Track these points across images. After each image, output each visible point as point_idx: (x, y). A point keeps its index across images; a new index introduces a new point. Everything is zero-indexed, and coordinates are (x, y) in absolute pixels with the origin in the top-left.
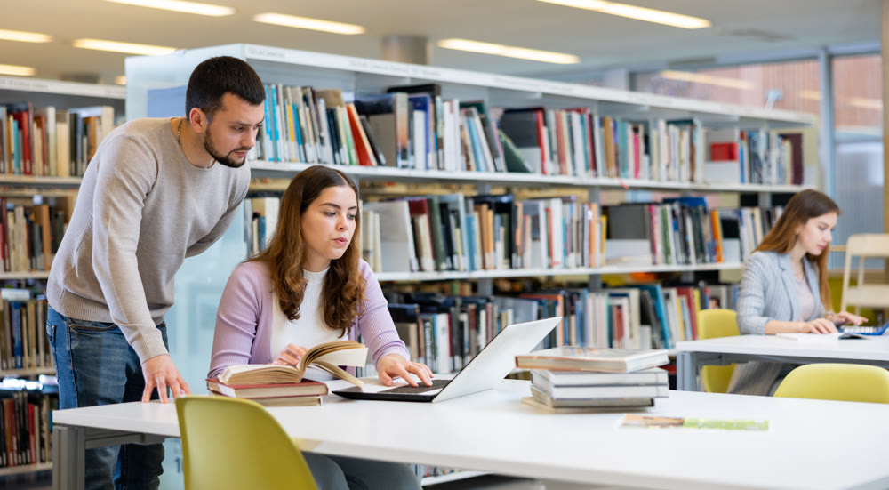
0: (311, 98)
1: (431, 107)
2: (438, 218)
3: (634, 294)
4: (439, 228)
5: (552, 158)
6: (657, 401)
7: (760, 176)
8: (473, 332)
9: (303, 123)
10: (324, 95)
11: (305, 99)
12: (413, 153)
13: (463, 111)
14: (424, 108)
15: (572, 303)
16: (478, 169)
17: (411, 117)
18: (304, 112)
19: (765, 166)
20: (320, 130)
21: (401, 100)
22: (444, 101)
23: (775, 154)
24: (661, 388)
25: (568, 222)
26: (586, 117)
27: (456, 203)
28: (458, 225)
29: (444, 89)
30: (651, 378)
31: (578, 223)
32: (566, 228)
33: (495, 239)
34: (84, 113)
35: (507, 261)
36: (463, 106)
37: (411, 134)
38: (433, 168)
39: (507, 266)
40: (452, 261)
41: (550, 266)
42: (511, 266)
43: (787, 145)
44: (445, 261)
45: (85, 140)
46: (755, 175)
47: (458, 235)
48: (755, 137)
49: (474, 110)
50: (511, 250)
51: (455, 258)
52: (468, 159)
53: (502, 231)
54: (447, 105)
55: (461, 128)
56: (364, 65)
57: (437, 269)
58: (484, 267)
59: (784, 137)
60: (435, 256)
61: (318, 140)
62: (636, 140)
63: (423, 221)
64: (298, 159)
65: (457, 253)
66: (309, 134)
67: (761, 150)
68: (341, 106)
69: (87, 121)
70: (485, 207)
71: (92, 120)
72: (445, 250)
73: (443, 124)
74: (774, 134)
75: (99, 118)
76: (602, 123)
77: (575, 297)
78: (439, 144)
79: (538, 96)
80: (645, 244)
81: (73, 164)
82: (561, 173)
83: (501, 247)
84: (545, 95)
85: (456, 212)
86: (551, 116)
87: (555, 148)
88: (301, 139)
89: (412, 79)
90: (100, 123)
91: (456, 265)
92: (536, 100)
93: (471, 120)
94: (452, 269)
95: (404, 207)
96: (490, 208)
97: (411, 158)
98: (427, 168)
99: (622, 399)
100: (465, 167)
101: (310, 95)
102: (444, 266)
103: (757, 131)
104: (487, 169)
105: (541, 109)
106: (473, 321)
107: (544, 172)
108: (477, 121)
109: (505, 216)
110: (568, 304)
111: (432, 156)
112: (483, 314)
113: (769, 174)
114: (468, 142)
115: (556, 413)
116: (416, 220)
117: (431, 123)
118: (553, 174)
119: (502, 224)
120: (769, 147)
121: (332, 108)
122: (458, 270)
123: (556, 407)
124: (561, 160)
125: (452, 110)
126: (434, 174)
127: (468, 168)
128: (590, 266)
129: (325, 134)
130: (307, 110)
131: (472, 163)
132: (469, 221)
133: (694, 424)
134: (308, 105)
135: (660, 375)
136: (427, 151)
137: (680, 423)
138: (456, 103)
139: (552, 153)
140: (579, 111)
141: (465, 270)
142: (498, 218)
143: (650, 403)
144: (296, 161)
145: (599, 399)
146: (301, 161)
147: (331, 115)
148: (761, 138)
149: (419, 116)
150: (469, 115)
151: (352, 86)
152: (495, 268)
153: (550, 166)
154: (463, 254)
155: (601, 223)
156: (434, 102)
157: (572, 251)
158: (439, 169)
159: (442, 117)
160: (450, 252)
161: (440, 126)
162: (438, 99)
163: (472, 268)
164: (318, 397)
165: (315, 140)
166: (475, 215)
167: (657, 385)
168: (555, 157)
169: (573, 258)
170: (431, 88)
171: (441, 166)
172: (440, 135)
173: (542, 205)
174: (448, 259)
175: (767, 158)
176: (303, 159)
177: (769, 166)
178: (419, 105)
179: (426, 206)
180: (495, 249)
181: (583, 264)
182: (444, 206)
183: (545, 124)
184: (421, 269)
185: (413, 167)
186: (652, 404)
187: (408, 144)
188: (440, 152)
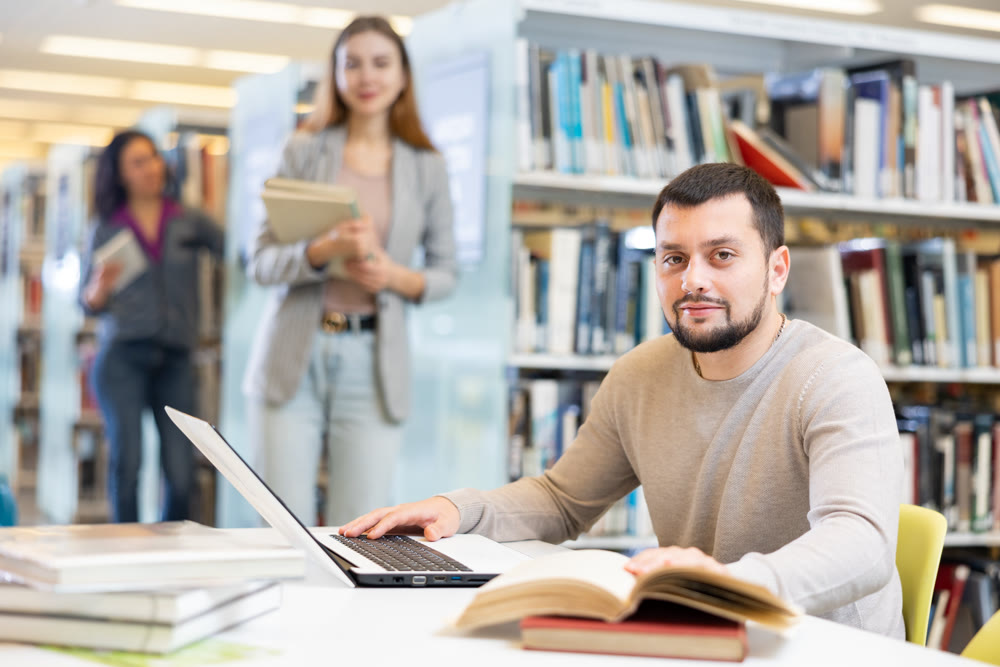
0: (652, 75)
1: (893, 96)
2: (897, 280)
4: (901, 294)
8: (964, 471)
9: (631, 113)
10: (680, 71)
11: (639, 76)
12: (852, 167)
13: (963, 106)
14: (877, 96)
17: (850, 110)
18: (636, 100)
20: (667, 124)
21: (832, 87)
22: (919, 85)
27: (940, 256)
28: (940, 288)
29: (921, 68)
36: (962, 97)
37: (849, 138)
38: (893, 195)
40: (923, 349)
44: (910, 349)
47: (933, 306)
49: (984, 104)
51: (929, 345)
52: (968, 184)
54: (926, 93)
55: (959, 133)
57: (895, 362)
58: (993, 363)
60: (891, 338)
61: (661, 143)
63: (870, 284)
65: (933, 337)
66: (643, 130)
68: (706, 87)
72: (910, 330)
73: (917, 124)
78: (909, 156)
85: (938, 271)
88: (629, 138)
89: (858, 50)
91: (931, 357)
94: (923, 363)
95: (832, 260)
97: (848, 177)
98: (880, 195)
100: (964, 196)
101: (648, 70)
102: (904, 356)
106: (965, 451)
111: (890, 178)
112: (984, 443)
114: (975, 157)
116: (853, 280)
117: (893, 121)
121: (691, 91)
122: (936, 364)
125: (938, 101)
126: (897, 205)
127: (971, 198)
129: (679, 134)
130: (641, 94)
131: (981, 190)
132: (964, 287)
134: (645, 85)
136: (881, 163)
138: (948, 92)
141: (949, 367)
144: (614, 174)
146: (624, 174)
147: (690, 102)
149: (867, 111)
154: (948, 337)
156: (901, 87)
158: (905, 198)
159: (917, 111)
160: (921, 335)
161: (910, 127)
162: (910, 81)
163: (966, 364)
165: (655, 142)
166: (979, 278)
170: (899, 67)
171: (910, 192)
172: (910, 138)
174: (915, 347)
176: (630, 171)
178: (868, 91)
179: (876, 259)
182: (910, 260)
185: (852, 193)
187: (843, 156)
188: (909, 171)
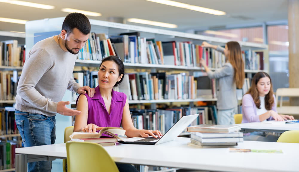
1: (136, 40)
2: (139, 81)
3: (206, 109)
4: (139, 84)
5: (178, 59)
6: (238, 144)
7: (249, 67)
8: (151, 122)
9: (92, 46)
10: (99, 35)
11: (92, 37)
12: (130, 57)
13: (148, 42)
14: (134, 41)
15: (185, 112)
16: (153, 63)
17: (129, 44)
18: (92, 42)
19: (251, 63)
20: (98, 48)
21: (126, 38)
22: (141, 38)
23: (254, 59)
24: (240, 139)
25: (184, 82)
26: (190, 45)
27: (145, 75)
28: (146, 83)
29: (141, 34)
30: (237, 135)
31: (187, 83)
32: (183, 85)
33: (159, 88)
34: (7, 42)
35: (163, 96)
36: (147, 40)
37: (129, 50)
38: (137, 63)
39: (163, 98)
40: (144, 96)
41: (178, 99)
42: (164, 98)
43: (258, 56)
44: (141, 96)
45: (7, 52)
46: (248, 66)
47: (146, 87)
48: (247, 53)
49: (151, 42)
50: (164, 92)
51: (145, 95)
52: (149, 60)
53: (161, 86)
54: (142, 40)
55: (147, 48)
56: (113, 25)
57: (139, 99)
58: (155, 99)
59: (257, 53)
60: (138, 94)
61: (97, 52)
62: (207, 53)
63: (134, 82)
64: (90, 59)
65: (145, 94)
66: (94, 50)
67: (249, 57)
68: (105, 39)
69: (8, 45)
70: (155, 77)
71: (10, 45)
72: (141, 92)
73: (141, 46)
74: (254, 52)
75: (12, 44)
76: (195, 47)
77: (186, 110)
78: (139, 54)
79: (173, 37)
80: (210, 91)
81: (3, 61)
82: (181, 65)
83: (160, 91)
84: (176, 37)
85: (145, 79)
86: (178, 44)
87: (179, 55)
88: (91, 52)
89: (130, 30)
90: (13, 46)
91: (145, 98)
92: (173, 39)
93: (150, 45)
94: (144, 99)
95: (127, 77)
96: (157, 77)
97: (129, 59)
98: (135, 62)
99: (227, 143)
100: (148, 62)
101: (94, 35)
102: (141, 98)
103: (248, 51)
104: (156, 63)
105: (174, 42)
106: (151, 118)
107: (175, 64)
108: (152, 46)
109: (162, 80)
110: (184, 112)
111: (137, 58)
112: (154, 116)
113: (252, 66)
114: (149, 53)
115: (202, 148)
116: (131, 81)
117: (137, 46)
118: (179, 65)
119: (161, 83)
120: (252, 56)
121: (102, 40)
122: (146, 100)
123: (202, 146)
124: (181, 60)
125: (144, 42)
126: (137, 65)
127: (149, 63)
128: (191, 99)
129: (99, 50)
130: (93, 41)
131: (151, 61)
132: (150, 82)
133: (255, 151)
134: (93, 39)
135: (240, 134)
136: (135, 56)
137: (250, 151)
138: (145, 39)
139: (178, 58)
140: (188, 42)
141: (148, 100)
142: (159, 81)
143: (236, 144)
144: (89, 60)
145: (218, 143)
146: (91, 59)
147: (102, 43)
148: (249, 53)
149: (132, 44)
150: (149, 43)
151: (108, 33)
152: (158, 99)
153: (178, 62)
154: (148, 94)
155: (195, 83)
156: (137, 39)
157: (185, 93)
158: (139, 63)
159: (140, 44)
160: (143, 93)
161: (139, 47)
162: (139, 38)
163: (151, 99)
164: (114, 143)
165: (96, 52)
166: (152, 80)
167: (239, 137)
168: (179, 59)
169: (186, 96)
170: (136, 34)
171: (140, 62)
172: (140, 50)
173: (175, 76)
174: (142, 96)
175: (251, 60)
176: (92, 59)
177: (252, 63)
178: (132, 40)
179: (135, 76)
180: (158, 92)
181: (189, 98)
182: (141, 76)
183: (176, 47)
184: (133, 99)
185: (130, 62)
186: (237, 145)
187: (128, 54)
188: (140, 57)
